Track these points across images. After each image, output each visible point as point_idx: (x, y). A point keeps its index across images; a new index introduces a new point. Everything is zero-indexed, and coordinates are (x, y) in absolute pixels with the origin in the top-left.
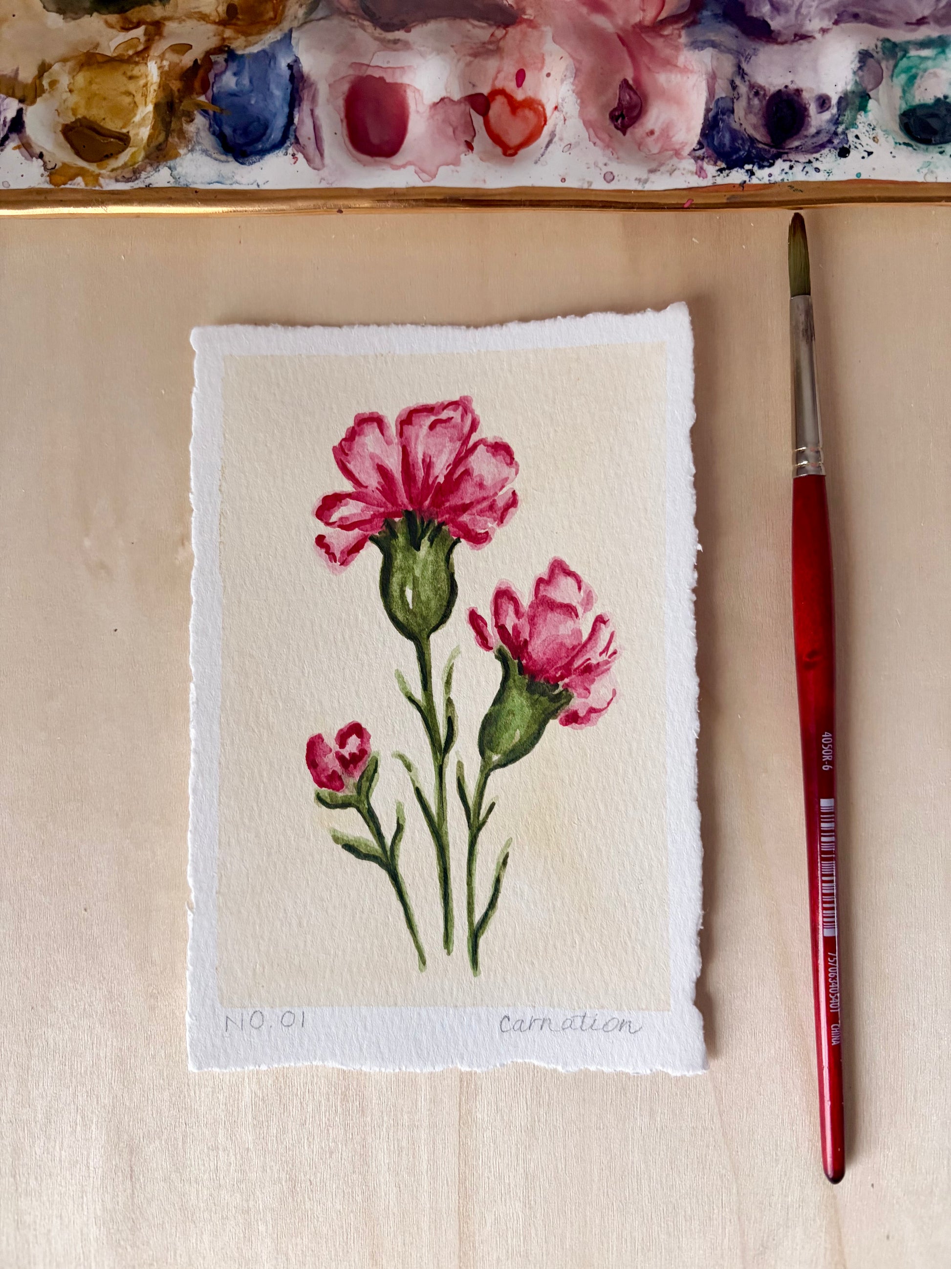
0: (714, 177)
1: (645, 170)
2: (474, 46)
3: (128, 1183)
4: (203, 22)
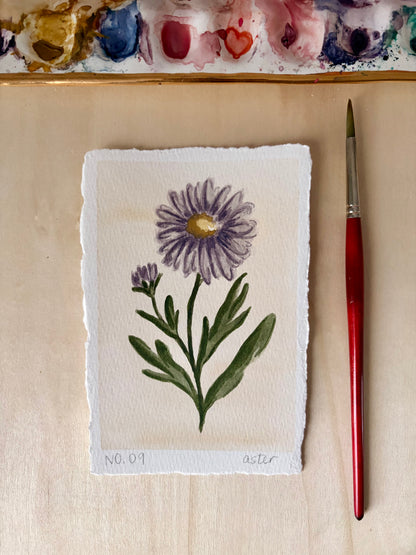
0: (328, 68)
1: (298, 66)
2: (220, 8)
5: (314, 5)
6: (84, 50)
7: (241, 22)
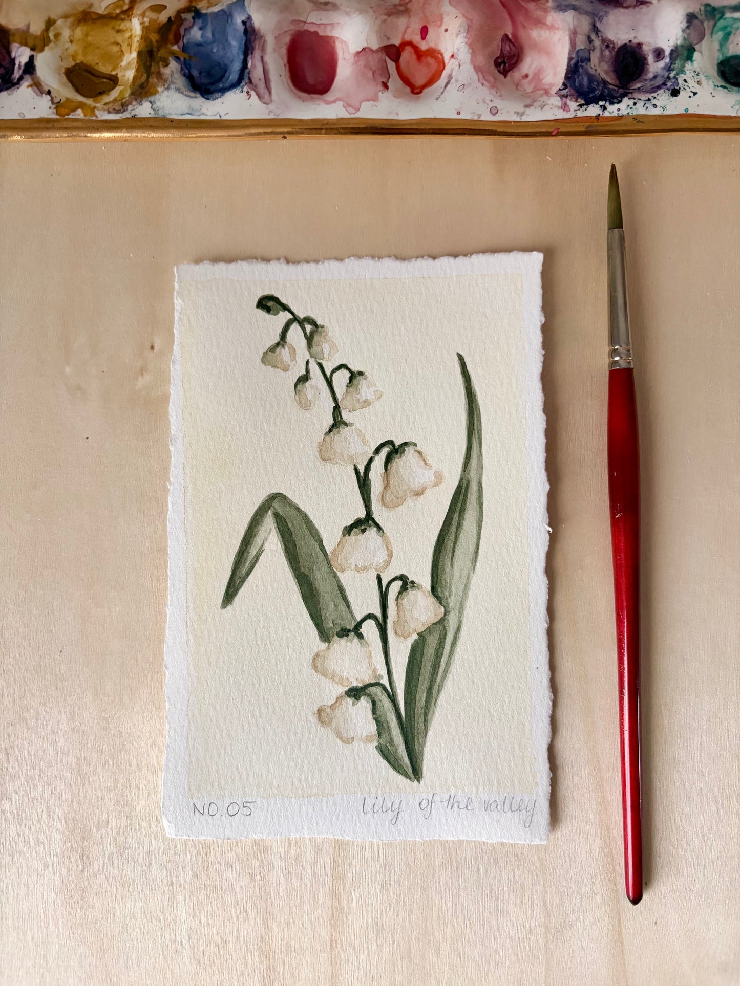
0: (575, 111)
1: (522, 105)
2: (388, 8)
5: (550, 4)
6: (153, 80)
7: (424, 32)
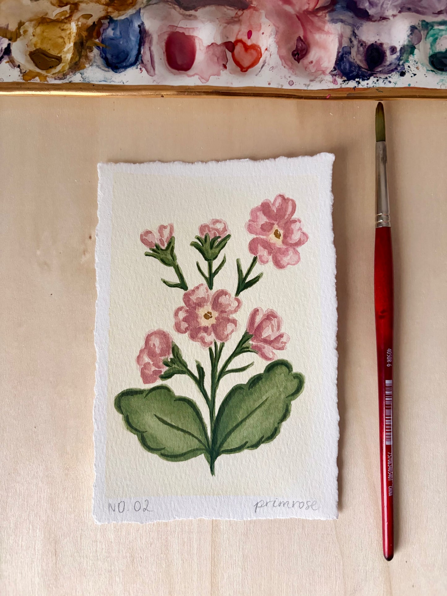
0: (341, 84)
1: (308, 80)
2: (228, 19)
3: (54, 557)
4: (98, 4)
5: (327, 18)
6: (83, 60)
7: (250, 34)
